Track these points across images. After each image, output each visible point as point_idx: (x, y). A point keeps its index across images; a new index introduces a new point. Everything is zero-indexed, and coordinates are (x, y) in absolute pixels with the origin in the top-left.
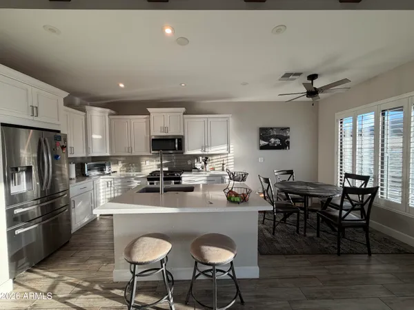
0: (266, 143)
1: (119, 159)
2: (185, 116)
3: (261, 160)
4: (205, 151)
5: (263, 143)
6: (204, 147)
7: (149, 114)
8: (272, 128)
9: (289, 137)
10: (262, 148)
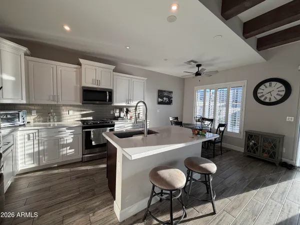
0: (162, 100)
1: (33, 107)
2: (114, 73)
3: (158, 111)
4: (128, 103)
5: (160, 100)
6: (128, 101)
7: (80, 64)
8: (165, 91)
9: (172, 97)
10: (159, 103)
